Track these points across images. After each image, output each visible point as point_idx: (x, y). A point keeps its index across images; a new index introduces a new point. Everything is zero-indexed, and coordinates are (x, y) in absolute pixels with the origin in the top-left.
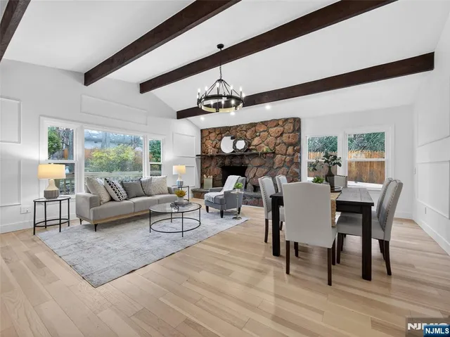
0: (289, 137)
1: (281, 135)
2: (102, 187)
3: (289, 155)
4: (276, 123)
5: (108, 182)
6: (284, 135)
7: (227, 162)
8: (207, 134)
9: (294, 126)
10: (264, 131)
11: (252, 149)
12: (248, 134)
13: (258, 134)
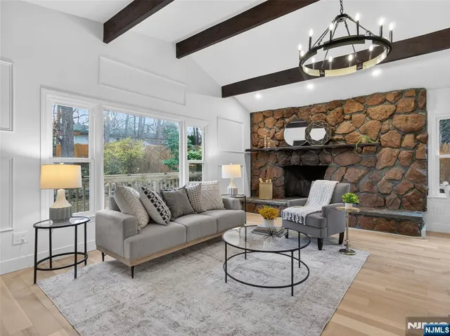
0: (406, 120)
1: (391, 117)
2: (138, 201)
3: (406, 148)
4: (381, 98)
5: (146, 193)
6: (396, 117)
7: (294, 160)
8: (261, 119)
9: (416, 102)
10: (359, 112)
11: (338, 140)
12: (331, 117)
13: (347, 117)
